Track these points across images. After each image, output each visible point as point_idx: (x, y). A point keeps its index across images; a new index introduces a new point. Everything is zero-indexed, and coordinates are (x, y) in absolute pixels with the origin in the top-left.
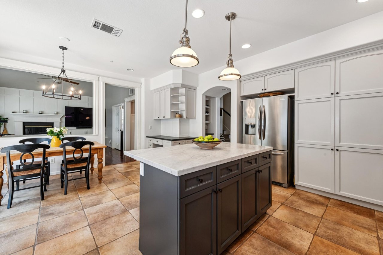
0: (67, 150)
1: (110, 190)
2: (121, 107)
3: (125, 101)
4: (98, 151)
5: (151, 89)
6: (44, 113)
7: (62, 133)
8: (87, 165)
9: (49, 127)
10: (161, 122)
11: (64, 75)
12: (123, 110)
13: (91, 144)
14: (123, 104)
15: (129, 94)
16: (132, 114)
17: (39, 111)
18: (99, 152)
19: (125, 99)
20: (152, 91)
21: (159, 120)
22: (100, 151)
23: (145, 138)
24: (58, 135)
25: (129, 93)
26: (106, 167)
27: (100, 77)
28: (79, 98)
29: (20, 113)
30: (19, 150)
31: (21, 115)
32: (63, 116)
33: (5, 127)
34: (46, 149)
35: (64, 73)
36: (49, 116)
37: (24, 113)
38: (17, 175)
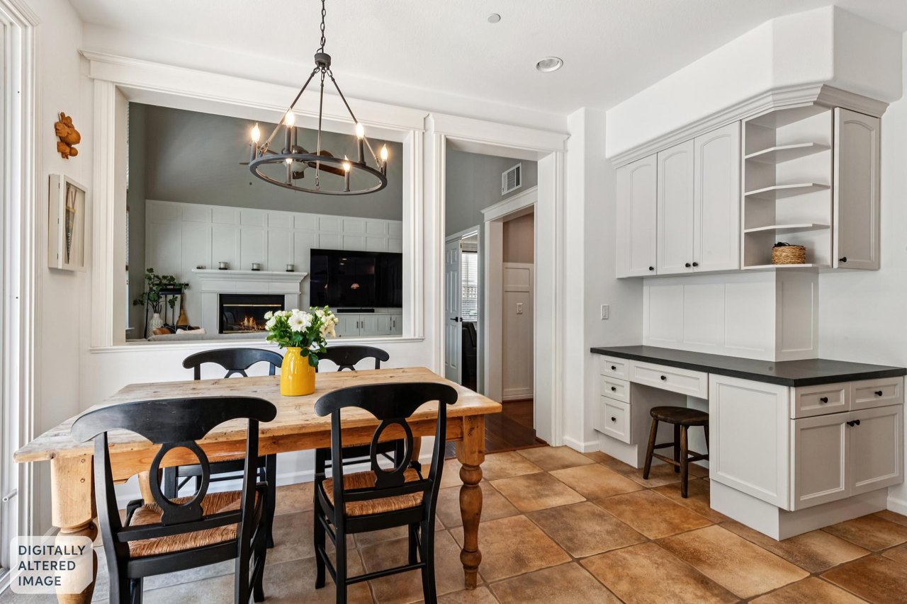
0: (347, 422)
3: (485, 219)
4: (466, 427)
5: (609, 153)
6: (263, 270)
7: (318, 332)
8: (423, 502)
9: (274, 310)
10: (644, 288)
14: (475, 231)
17: (253, 264)
18: (470, 434)
19: (483, 211)
20: (610, 159)
21: (635, 283)
22: (472, 429)
23: (585, 355)
24: (304, 340)
25: (504, 185)
27: (431, 116)
28: (381, 174)
29: (212, 268)
30: (146, 430)
31: (215, 275)
32: (305, 277)
33: (182, 307)
34: (260, 422)
35: (328, 71)
36: (274, 277)
37: (220, 269)
38: (143, 549)
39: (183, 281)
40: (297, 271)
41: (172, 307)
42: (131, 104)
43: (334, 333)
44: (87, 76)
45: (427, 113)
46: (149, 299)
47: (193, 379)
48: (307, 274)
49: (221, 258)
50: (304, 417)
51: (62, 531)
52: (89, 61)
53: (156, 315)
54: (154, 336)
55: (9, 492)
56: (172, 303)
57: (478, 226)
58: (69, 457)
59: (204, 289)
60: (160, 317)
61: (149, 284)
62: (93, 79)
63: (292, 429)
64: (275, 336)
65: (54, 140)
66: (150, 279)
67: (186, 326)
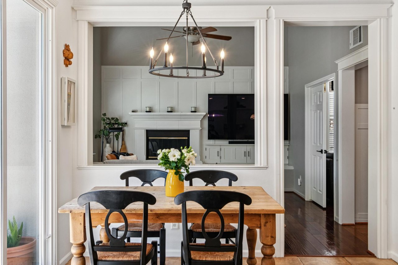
0: (190, 210)
2: (328, 85)
3: (339, 68)
4: (263, 221)
6: (175, 112)
7: (184, 162)
8: (234, 259)
11: (190, 20)
12: (332, 94)
13: (245, 199)
14: (332, 78)
15: (349, 44)
16: (358, 105)
17: (168, 108)
18: (265, 225)
19: (337, 62)
24: (177, 166)
25: (351, 41)
26: (287, 258)
27: (272, 7)
28: (217, 71)
29: (141, 112)
30: (103, 203)
31: (144, 117)
32: (204, 116)
33: (123, 139)
34: (149, 205)
35: (190, 12)
36: (182, 117)
37: (147, 112)
38: (103, 257)
39: (124, 121)
40: (198, 112)
41: (117, 139)
42: (94, 28)
43: (194, 162)
44: (75, 19)
45: (270, 6)
46: (104, 134)
47: (125, 186)
48: (205, 114)
49: (146, 104)
50: (171, 206)
51: (73, 245)
52: (76, 11)
53: (108, 145)
54: (107, 161)
55: (48, 236)
56: (117, 137)
57: (334, 74)
58: (76, 213)
59: (136, 126)
60: (110, 146)
61: (104, 124)
62: (78, 21)
63: (164, 211)
64: (163, 163)
65: (62, 58)
66: (104, 120)
67: (125, 153)
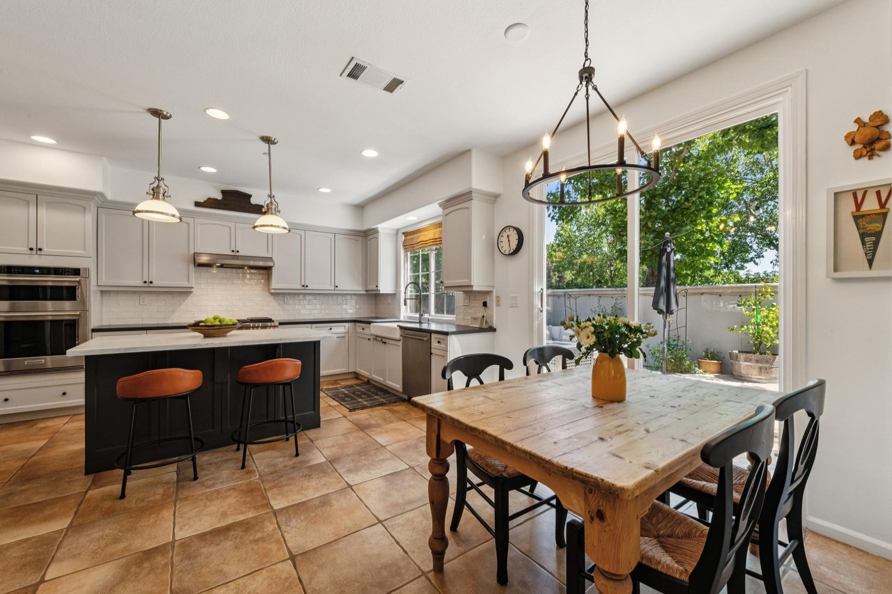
1: (380, 522)
